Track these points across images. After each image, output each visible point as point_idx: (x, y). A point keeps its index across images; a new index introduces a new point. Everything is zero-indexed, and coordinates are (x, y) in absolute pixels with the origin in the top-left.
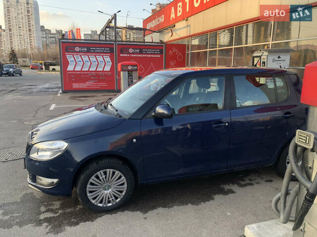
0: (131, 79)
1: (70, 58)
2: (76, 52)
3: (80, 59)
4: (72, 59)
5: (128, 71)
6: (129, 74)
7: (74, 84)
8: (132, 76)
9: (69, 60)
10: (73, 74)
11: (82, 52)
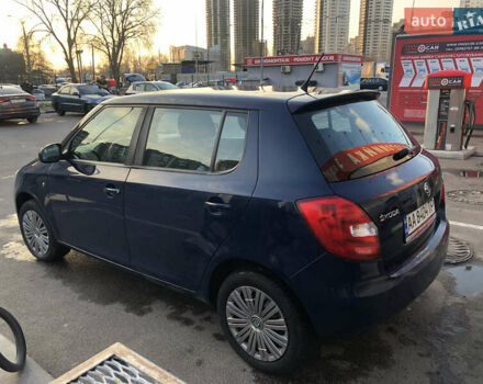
0: (446, 104)
1: (407, 66)
2: (418, 54)
3: (424, 66)
4: (411, 66)
5: (442, 89)
6: (442, 94)
7: (407, 111)
8: (448, 98)
9: (405, 69)
10: (407, 93)
11: (430, 54)
